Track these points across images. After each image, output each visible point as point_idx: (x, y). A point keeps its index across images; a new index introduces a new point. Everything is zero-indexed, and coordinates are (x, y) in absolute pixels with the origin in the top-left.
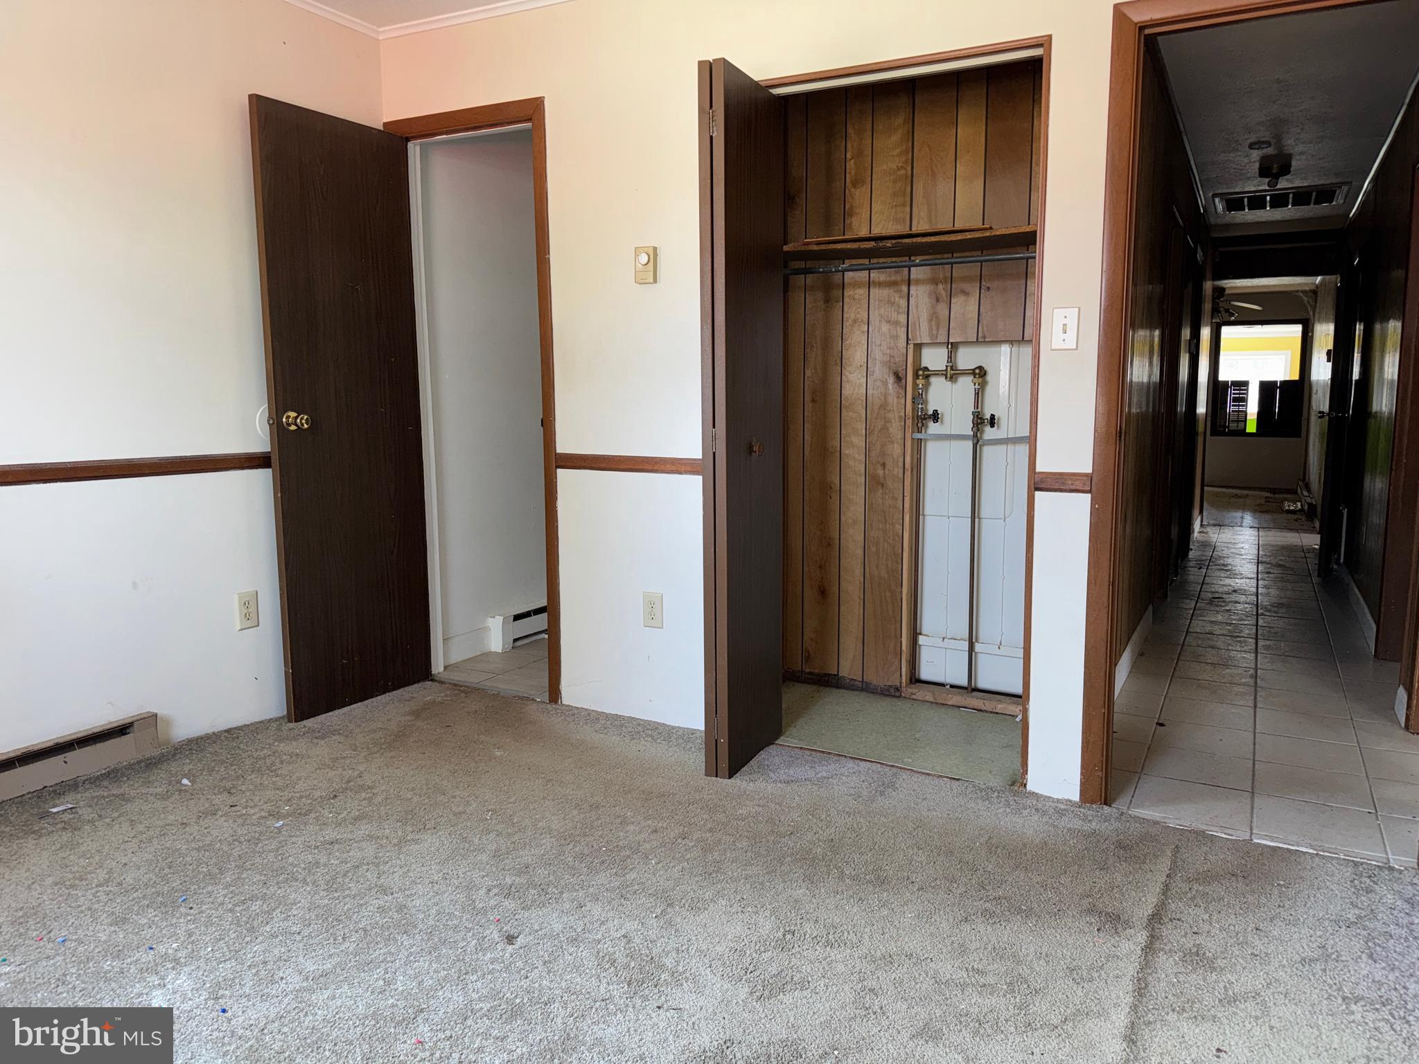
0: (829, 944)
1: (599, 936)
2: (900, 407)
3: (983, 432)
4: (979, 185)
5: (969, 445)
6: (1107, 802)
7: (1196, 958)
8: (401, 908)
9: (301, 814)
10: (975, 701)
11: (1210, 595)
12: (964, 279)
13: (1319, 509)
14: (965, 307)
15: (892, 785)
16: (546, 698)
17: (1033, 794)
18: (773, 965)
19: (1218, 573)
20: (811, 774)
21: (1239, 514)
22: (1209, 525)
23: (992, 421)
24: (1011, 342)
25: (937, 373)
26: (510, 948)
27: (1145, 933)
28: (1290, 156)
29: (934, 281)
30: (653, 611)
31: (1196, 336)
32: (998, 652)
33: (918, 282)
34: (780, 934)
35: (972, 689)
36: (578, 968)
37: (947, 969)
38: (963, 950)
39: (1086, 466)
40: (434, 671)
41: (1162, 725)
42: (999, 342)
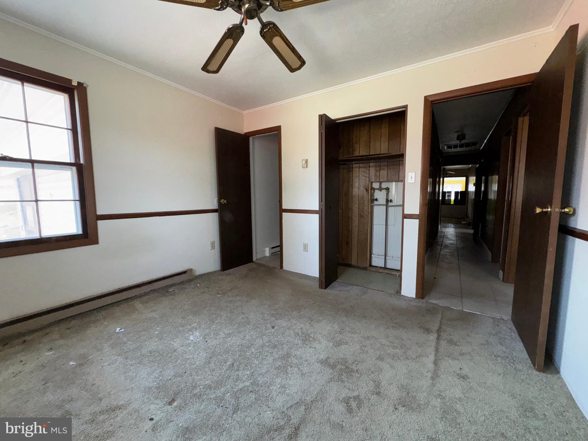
0: (352, 333)
1: (295, 328)
2: (367, 197)
3: (388, 204)
4: (387, 143)
5: (385, 207)
6: (423, 298)
7: (451, 342)
8: (247, 318)
9: (224, 294)
10: (386, 271)
11: (444, 245)
12: (383, 166)
13: (472, 223)
14: (384, 173)
15: (366, 292)
16: (279, 268)
17: (403, 295)
18: (339, 337)
19: (446, 239)
20: (345, 289)
21: (450, 224)
22: (442, 227)
23: (391, 201)
24: (396, 181)
25: (377, 189)
26: (273, 330)
27: (436, 334)
28: (465, 135)
29: (376, 167)
30: (305, 247)
31: (440, 180)
32: (392, 259)
33: (372, 167)
34: (340, 330)
35: (385, 268)
36: (290, 336)
37: (384, 341)
38: (388, 337)
39: (417, 212)
40: (253, 260)
41: (435, 278)
42: (392, 181)
